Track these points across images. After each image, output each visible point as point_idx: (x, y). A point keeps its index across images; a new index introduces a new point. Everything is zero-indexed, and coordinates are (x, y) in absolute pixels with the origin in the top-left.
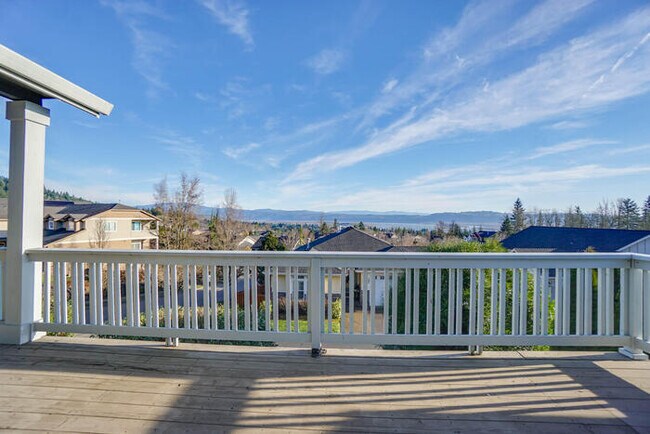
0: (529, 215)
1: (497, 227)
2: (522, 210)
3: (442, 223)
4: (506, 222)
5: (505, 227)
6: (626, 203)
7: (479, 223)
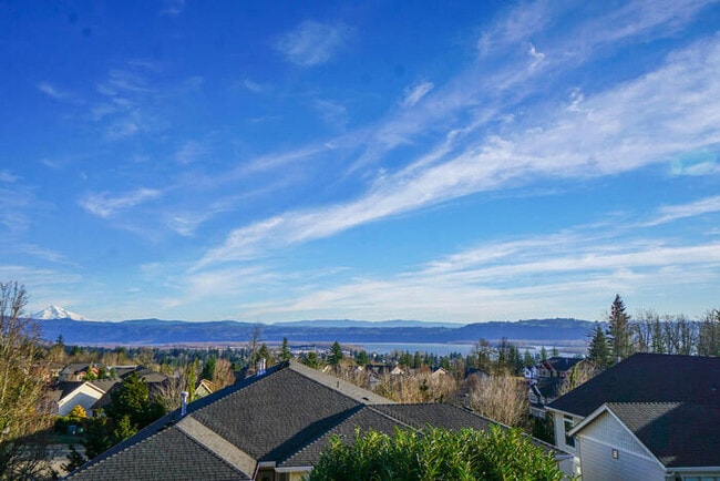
0: (637, 326)
1: (581, 347)
2: (625, 318)
3: (484, 344)
4: (599, 339)
5: (597, 350)
7: (553, 342)
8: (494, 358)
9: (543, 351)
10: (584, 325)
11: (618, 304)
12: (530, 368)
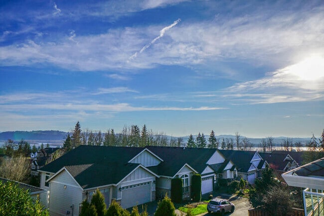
1: (61, 143)
2: (79, 131)
3: (10, 142)
4: (68, 139)
5: (67, 144)
6: (135, 127)
7: (48, 141)
8: (16, 148)
9: (42, 145)
10: (63, 134)
11: (78, 125)
12: (34, 153)
